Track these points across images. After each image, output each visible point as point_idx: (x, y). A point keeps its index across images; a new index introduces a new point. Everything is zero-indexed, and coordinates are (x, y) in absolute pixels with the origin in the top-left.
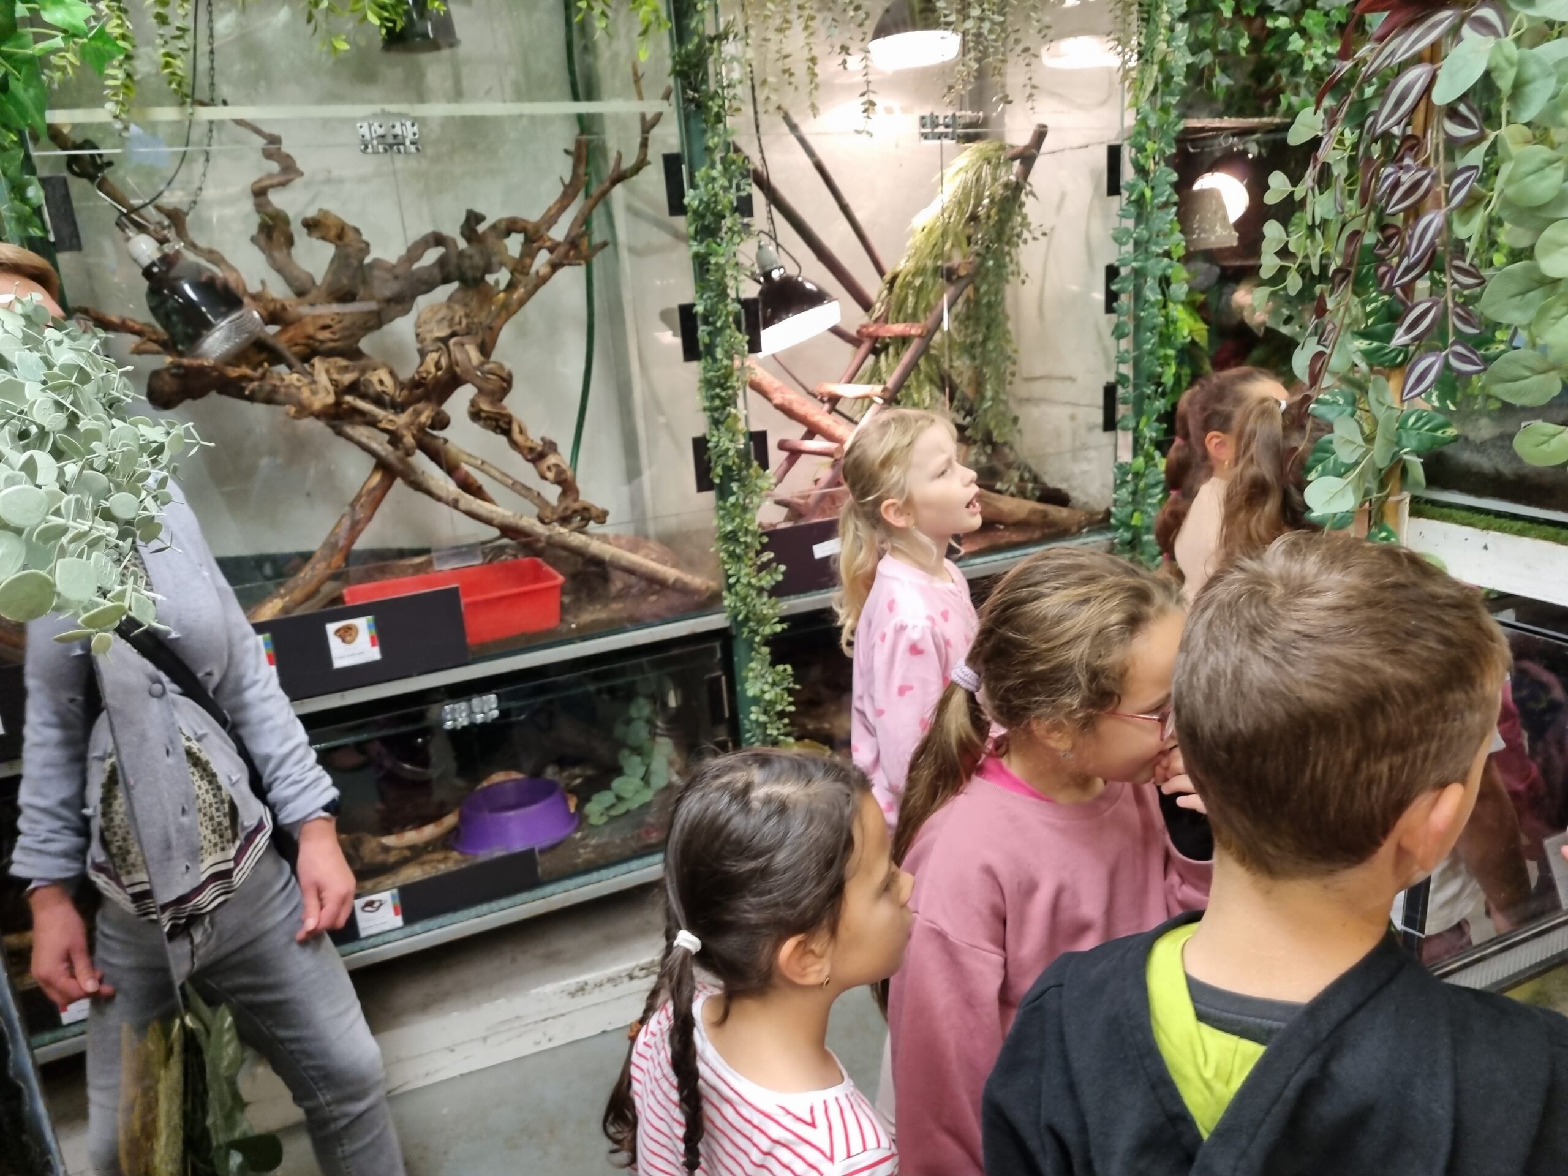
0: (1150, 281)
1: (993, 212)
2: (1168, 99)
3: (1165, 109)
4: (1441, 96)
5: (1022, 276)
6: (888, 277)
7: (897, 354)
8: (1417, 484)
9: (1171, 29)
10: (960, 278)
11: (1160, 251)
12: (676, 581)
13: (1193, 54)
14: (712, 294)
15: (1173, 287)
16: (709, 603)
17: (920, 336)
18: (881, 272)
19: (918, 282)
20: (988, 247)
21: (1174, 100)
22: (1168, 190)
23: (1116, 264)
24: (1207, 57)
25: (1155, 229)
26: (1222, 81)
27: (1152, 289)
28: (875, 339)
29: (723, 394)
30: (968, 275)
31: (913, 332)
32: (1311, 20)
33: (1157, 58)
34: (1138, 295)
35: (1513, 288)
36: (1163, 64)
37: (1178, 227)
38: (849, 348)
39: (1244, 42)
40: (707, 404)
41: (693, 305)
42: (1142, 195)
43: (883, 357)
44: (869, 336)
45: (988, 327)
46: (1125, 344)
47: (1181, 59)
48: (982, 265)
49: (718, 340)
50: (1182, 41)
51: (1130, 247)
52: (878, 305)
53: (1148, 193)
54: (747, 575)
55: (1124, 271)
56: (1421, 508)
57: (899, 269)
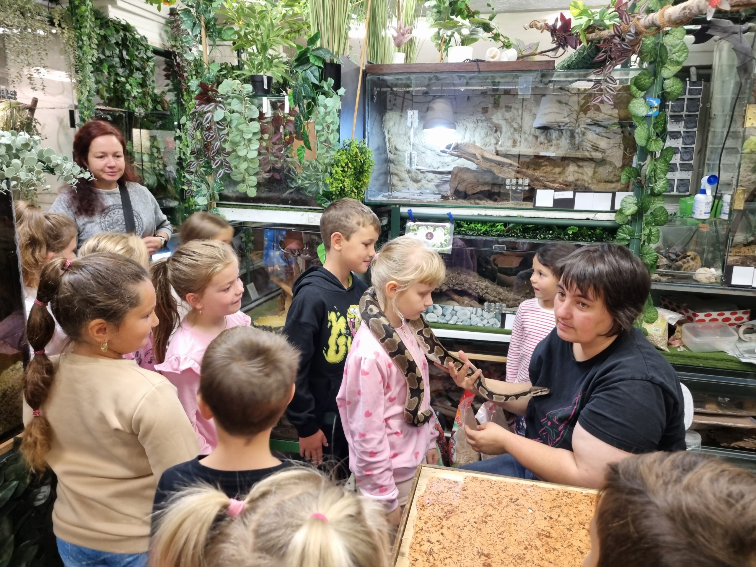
2: (90, 98)
3: (89, 101)
4: (216, 119)
8: (217, 200)
9: (89, 75)
13: (96, 84)
21: (92, 98)
26: (106, 95)
32: (131, 80)
47: (94, 86)
56: (218, 205)
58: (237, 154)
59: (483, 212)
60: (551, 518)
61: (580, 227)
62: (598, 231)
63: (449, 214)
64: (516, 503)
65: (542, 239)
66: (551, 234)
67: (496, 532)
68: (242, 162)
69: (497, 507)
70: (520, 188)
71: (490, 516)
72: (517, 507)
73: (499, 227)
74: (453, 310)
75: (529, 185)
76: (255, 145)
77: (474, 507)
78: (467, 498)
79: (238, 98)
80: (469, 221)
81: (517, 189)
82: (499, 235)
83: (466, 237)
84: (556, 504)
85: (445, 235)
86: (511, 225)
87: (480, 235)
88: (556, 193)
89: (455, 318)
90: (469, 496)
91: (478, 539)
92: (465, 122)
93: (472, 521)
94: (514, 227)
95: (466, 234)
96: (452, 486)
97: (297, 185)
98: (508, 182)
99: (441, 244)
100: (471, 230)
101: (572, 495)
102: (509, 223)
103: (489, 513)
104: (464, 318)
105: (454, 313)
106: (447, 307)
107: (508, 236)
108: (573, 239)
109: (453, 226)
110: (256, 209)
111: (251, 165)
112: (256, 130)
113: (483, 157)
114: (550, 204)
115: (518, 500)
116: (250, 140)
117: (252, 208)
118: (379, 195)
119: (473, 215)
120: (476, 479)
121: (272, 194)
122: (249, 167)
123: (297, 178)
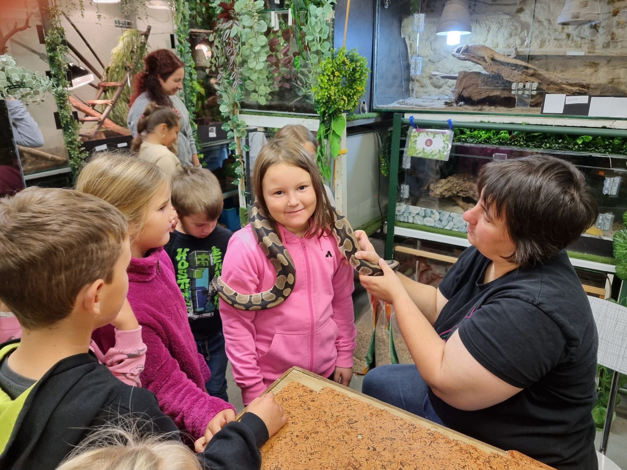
1: (138, 50)
2: (185, 23)
3: (185, 26)
6: (106, 68)
7: (113, 92)
8: (239, 108)
9: (184, 3)
10: (130, 69)
11: (188, 65)
12: (52, 158)
13: (191, 11)
14: (56, 68)
15: (193, 76)
16: (65, 164)
17: (121, 86)
18: (103, 67)
19: (117, 70)
21: (187, 23)
22: (188, 48)
24: (194, 13)
25: (186, 59)
26: (199, 19)
29: (63, 99)
30: (133, 69)
31: (118, 84)
33: (181, 11)
35: (246, 70)
36: (183, 14)
37: (192, 59)
38: (95, 89)
39: (204, 9)
40: (58, 102)
41: (50, 72)
42: (181, 49)
43: (107, 93)
44: (103, 86)
47: (188, 13)
48: (137, 66)
50: (187, 7)
53: (183, 49)
54: (77, 154)
56: (241, 113)
57: (110, 65)
58: (248, 66)
59: (486, 119)
60: (375, 449)
61: (595, 137)
62: (616, 142)
63: (449, 121)
64: (351, 425)
65: (547, 148)
66: (559, 143)
67: (309, 450)
68: (253, 73)
69: (330, 425)
70: (527, 92)
71: (317, 432)
72: (349, 430)
73: (503, 135)
74: (450, 216)
75: (538, 89)
76: (264, 58)
77: (308, 420)
78: (309, 409)
79: (248, 14)
80: (472, 129)
81: (523, 94)
82: (500, 144)
83: (466, 144)
84: (391, 436)
85: (444, 141)
86: (516, 133)
87: (480, 143)
88: (568, 98)
89: (451, 224)
90: (313, 408)
91: (287, 454)
92: (487, 22)
93: (295, 434)
94: (517, 135)
95: (466, 141)
96: (306, 394)
97: (303, 94)
98: (514, 86)
99: (439, 150)
100: (472, 137)
101: (416, 430)
102: (514, 131)
103: (318, 429)
104: (460, 225)
105: (450, 219)
106: (444, 212)
107: (510, 144)
108: (584, 150)
109: (453, 133)
110: (268, 115)
111: (260, 76)
112: (264, 44)
113: (493, 59)
114: (561, 110)
115: (356, 422)
116: (259, 53)
117: (265, 115)
118: (393, 102)
119: (476, 122)
120: (332, 391)
121: (280, 102)
122: (258, 78)
123: (303, 87)
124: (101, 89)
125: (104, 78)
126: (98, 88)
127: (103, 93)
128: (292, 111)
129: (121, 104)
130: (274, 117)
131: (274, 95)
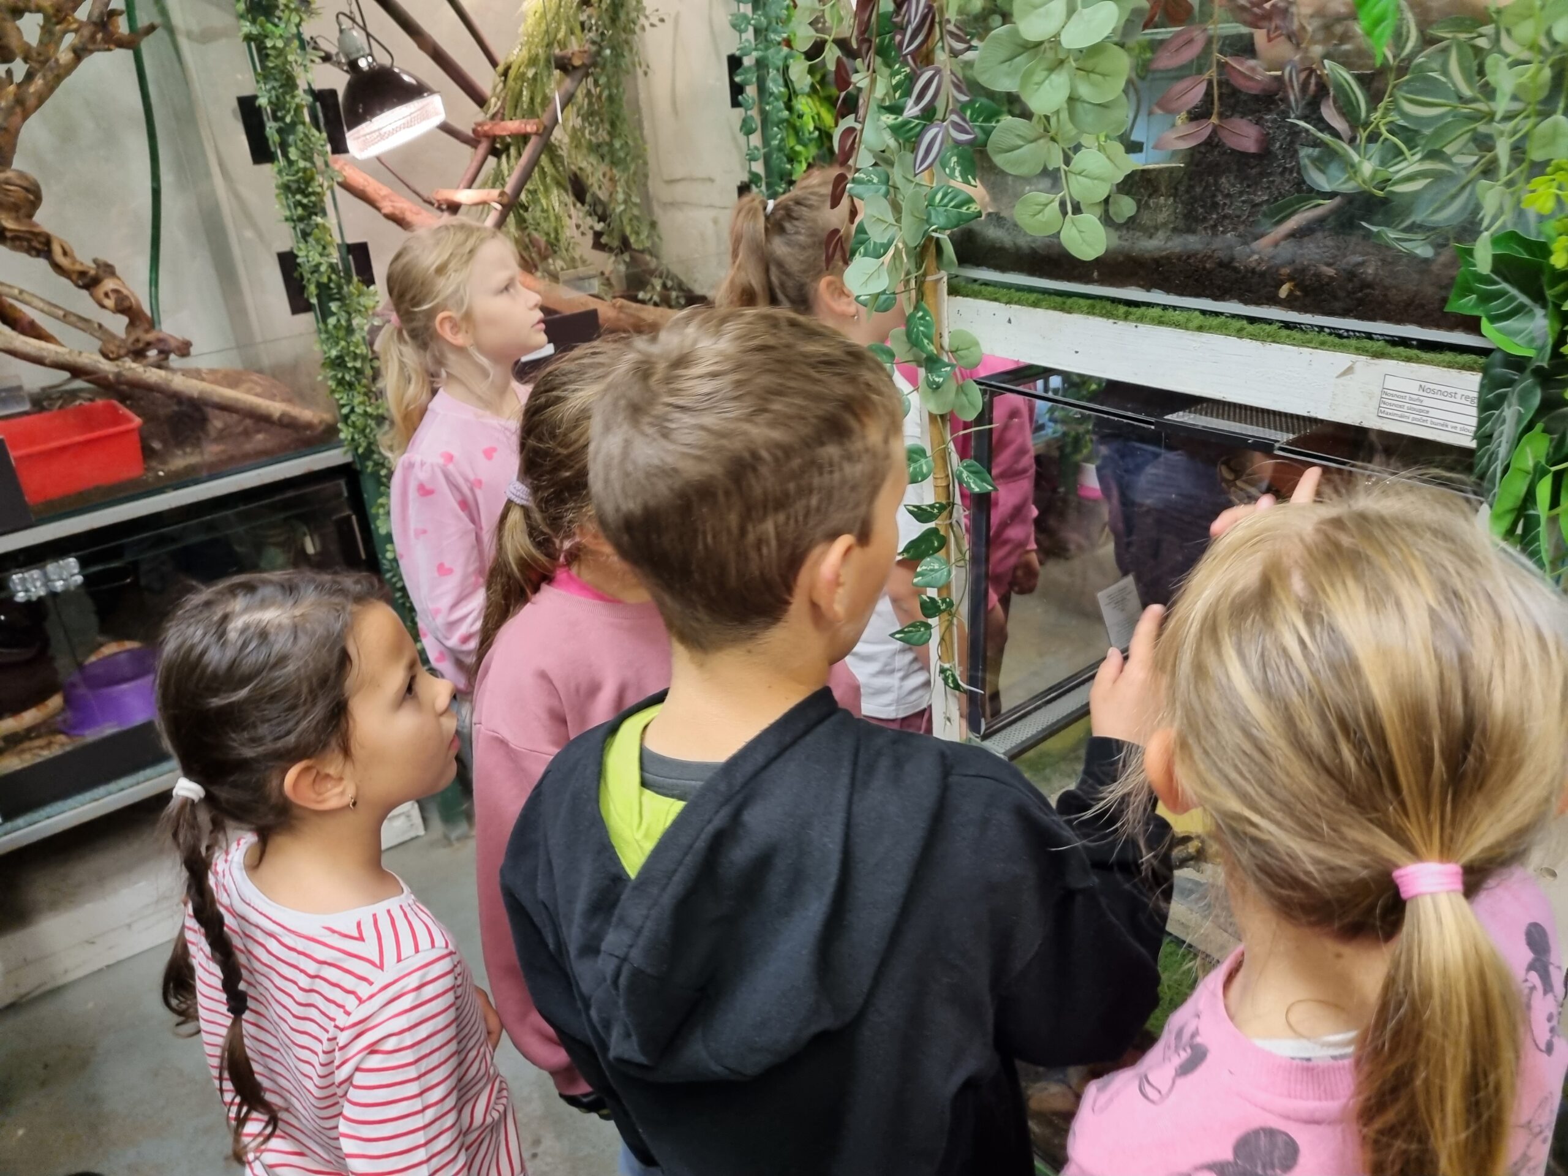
0: (773, 72)
5: (644, 67)
6: (500, 68)
7: (520, 154)
8: (951, 262)
10: (575, 68)
11: (778, 38)
12: (283, 415)
14: (276, 84)
16: (326, 437)
17: (536, 134)
18: (494, 63)
19: (530, 73)
20: (603, 34)
23: (738, 53)
25: (772, 14)
27: (774, 81)
28: (493, 139)
29: (305, 201)
30: (584, 65)
31: (529, 129)
34: (762, 89)
35: (1003, 54)
38: (467, 149)
40: (288, 213)
41: (255, 97)
43: (504, 158)
44: (486, 135)
45: (613, 124)
46: (756, 140)
48: (599, 53)
49: (291, 138)
51: (750, 34)
52: (493, 100)
54: (362, 403)
55: (747, 61)
56: (957, 289)
57: (512, 58)
58: (1016, 32)
68: (1040, 73)
97: (1349, 187)
110: (1108, 315)
111: (1084, 90)
117: (1091, 311)
121: (1194, 242)
122: (1072, 100)
123: (1352, 141)
124: (483, 147)
125: (494, 104)
126: (472, 142)
127: (492, 161)
128: (1272, 300)
129: (547, 197)
130: (1145, 329)
131: (1155, 192)
